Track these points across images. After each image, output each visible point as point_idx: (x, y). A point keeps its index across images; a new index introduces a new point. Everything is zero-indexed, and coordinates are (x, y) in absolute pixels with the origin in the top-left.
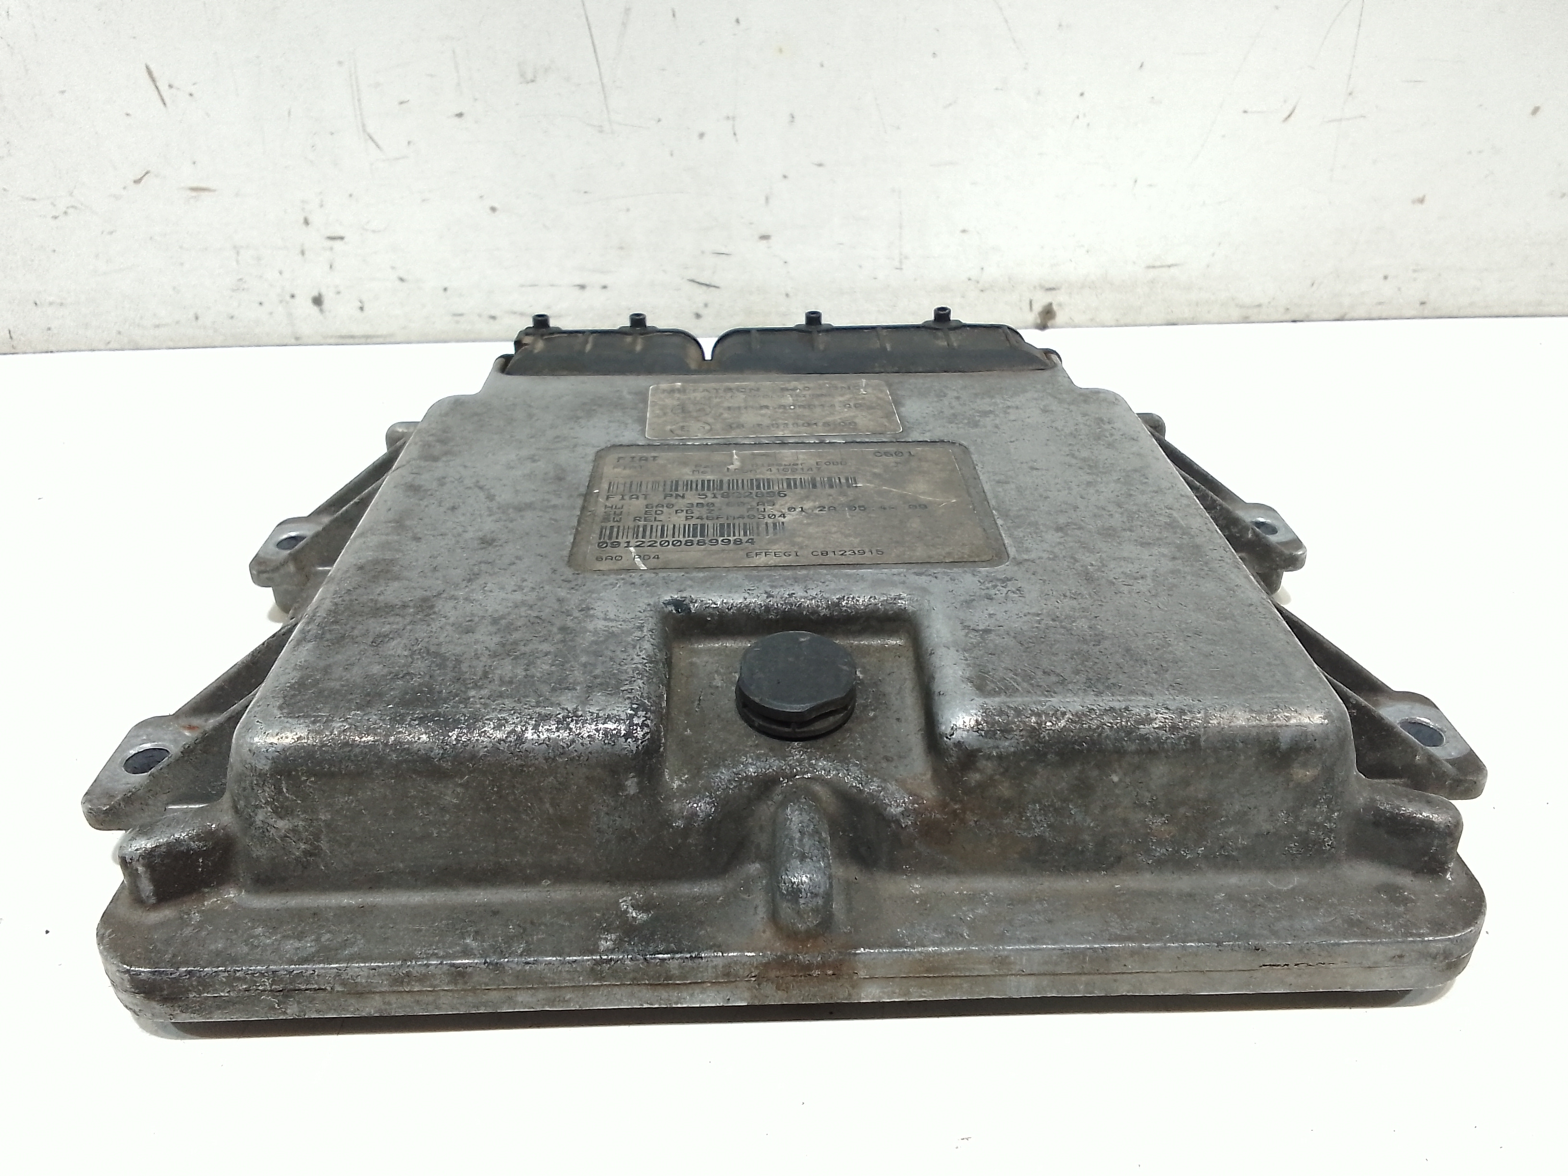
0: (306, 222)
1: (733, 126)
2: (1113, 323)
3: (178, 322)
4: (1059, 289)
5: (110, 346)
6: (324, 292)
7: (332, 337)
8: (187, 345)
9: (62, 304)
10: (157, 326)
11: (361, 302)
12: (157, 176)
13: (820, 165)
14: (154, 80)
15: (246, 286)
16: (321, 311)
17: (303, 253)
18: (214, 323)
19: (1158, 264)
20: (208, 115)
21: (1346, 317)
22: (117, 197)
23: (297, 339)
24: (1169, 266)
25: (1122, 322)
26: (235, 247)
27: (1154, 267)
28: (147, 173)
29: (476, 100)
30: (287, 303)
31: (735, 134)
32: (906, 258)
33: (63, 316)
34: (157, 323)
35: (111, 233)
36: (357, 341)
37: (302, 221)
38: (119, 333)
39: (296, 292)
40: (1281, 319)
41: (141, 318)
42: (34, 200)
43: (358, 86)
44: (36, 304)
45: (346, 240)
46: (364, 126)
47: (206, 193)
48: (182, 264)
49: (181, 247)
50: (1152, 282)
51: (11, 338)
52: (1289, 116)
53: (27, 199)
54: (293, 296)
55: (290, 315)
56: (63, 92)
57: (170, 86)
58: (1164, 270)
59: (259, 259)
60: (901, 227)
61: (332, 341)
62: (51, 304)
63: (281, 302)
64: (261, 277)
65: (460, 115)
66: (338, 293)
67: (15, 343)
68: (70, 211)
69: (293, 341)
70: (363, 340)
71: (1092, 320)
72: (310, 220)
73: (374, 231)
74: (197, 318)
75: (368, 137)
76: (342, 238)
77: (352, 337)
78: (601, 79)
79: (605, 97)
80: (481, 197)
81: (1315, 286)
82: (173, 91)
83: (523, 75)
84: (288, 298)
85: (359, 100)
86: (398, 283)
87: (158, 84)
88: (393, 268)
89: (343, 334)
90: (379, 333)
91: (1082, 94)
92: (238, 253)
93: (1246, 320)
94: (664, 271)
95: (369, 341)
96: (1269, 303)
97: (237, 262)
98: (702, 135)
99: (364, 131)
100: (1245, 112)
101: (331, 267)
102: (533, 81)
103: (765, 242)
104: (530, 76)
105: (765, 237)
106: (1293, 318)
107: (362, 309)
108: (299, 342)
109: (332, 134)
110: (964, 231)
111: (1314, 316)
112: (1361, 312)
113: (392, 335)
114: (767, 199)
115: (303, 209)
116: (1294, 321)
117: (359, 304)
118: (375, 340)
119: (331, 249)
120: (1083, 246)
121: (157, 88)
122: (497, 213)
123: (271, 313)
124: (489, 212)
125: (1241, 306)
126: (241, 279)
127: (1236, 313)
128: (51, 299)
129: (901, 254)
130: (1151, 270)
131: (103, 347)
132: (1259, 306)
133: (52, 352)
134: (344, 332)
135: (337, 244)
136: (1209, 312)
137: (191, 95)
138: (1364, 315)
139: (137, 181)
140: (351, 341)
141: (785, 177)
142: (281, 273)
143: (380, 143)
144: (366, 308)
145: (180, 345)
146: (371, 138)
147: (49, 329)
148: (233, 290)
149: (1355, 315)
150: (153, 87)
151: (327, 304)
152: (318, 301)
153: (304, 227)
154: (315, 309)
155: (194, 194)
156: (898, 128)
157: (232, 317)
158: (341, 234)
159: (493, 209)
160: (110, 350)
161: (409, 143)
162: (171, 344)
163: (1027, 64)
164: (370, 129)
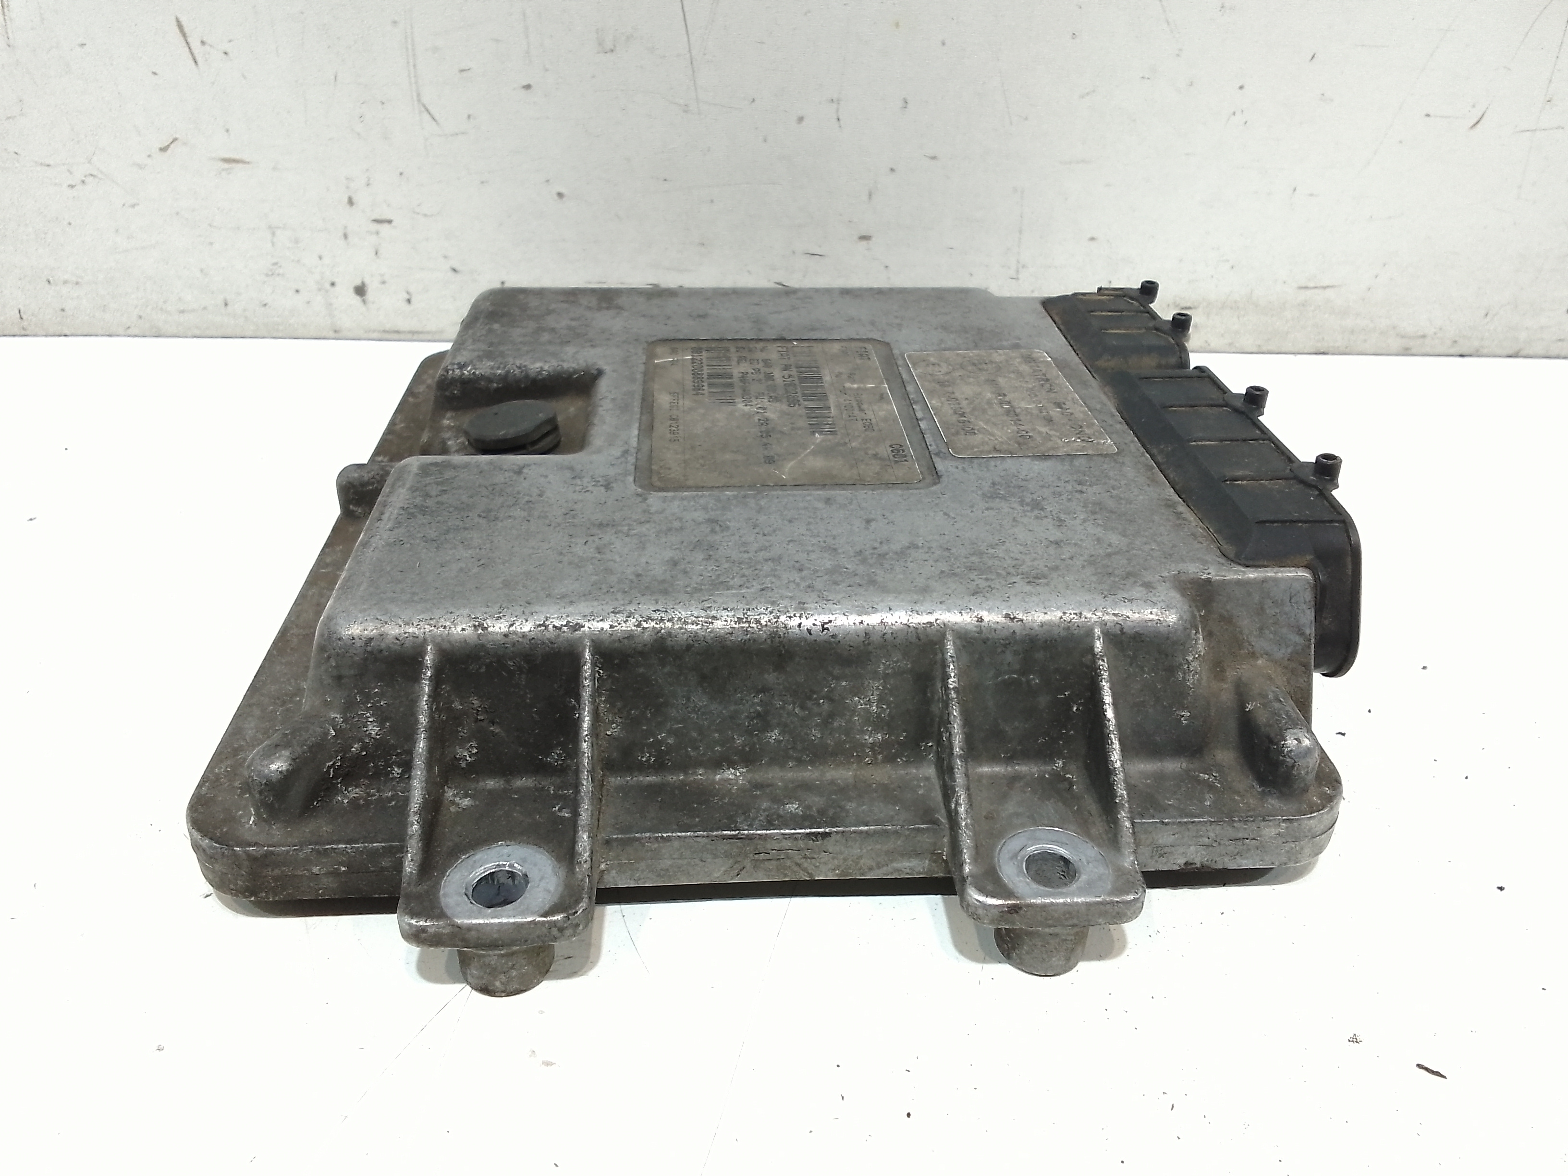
0: (351, 202)
1: (837, 111)
2: (1254, 350)
3: (205, 308)
4: (1195, 308)
5: (129, 332)
6: (367, 281)
7: (374, 331)
8: (214, 333)
9: (77, 283)
10: (183, 312)
11: (408, 293)
12: (185, 144)
13: (934, 158)
14: (184, 35)
15: (281, 271)
16: (364, 302)
17: (346, 236)
18: (245, 310)
19: (1312, 285)
20: (245, 77)
21: (1521, 353)
22: (140, 166)
23: (336, 331)
24: (1324, 288)
25: (1264, 349)
26: (270, 227)
27: (1306, 288)
28: (175, 140)
29: (547, 70)
30: (327, 291)
31: (838, 119)
32: (1024, 266)
33: (78, 297)
34: (182, 309)
35: (133, 206)
36: (402, 336)
37: (346, 200)
38: (140, 317)
39: (336, 280)
40: (1446, 352)
41: (165, 302)
42: (48, 166)
43: (413, 50)
44: (49, 282)
45: (393, 224)
46: (418, 95)
47: (240, 165)
48: (211, 244)
49: (210, 225)
50: (1303, 305)
51: (21, 318)
52: (1478, 122)
53: (41, 164)
54: (333, 284)
55: (329, 305)
56: (82, 45)
57: (203, 43)
58: (1316, 291)
59: (297, 241)
60: (1021, 232)
61: (375, 335)
62: (65, 282)
63: (319, 290)
64: (298, 261)
65: (528, 87)
66: (384, 282)
67: (25, 323)
68: (89, 180)
69: (332, 334)
70: (409, 336)
71: (1230, 344)
72: (355, 200)
73: (426, 215)
74: (226, 305)
75: (423, 109)
76: (390, 222)
77: (398, 332)
78: (690, 51)
79: (694, 72)
80: (548, 181)
81: (1488, 316)
82: (207, 47)
83: (601, 43)
84: (328, 286)
85: (414, 66)
86: (451, 274)
87: (190, 40)
88: (445, 257)
89: (387, 329)
90: (428, 328)
91: (1241, 88)
92: (274, 234)
93: (1407, 352)
94: (749, 272)
95: (415, 337)
96: (1435, 334)
97: (273, 243)
98: (801, 119)
99: (419, 100)
100: (1428, 115)
101: (376, 253)
102: (612, 51)
103: (864, 243)
104: (609, 45)
105: (864, 238)
106: (1460, 352)
107: (409, 301)
108: (336, 335)
109: (383, 103)
110: (1092, 239)
111: (1485, 351)
112: (1538, 349)
113: (441, 332)
114: (870, 195)
115: (348, 187)
116: (1462, 356)
117: (407, 296)
118: (421, 336)
119: (377, 233)
120: (1228, 261)
121: (187, 43)
122: (564, 199)
123: (308, 302)
124: (556, 197)
125: (1403, 337)
126: (276, 264)
127: (1395, 344)
128: (66, 277)
129: (1018, 262)
130: (1303, 291)
131: (121, 332)
132: (1424, 336)
133: (65, 336)
134: (388, 326)
135: (384, 228)
136: (1365, 341)
137: (226, 53)
138: (1541, 352)
139: (163, 150)
140: (396, 336)
141: (892, 170)
142: (320, 258)
143: (437, 116)
144: (413, 300)
145: (208, 333)
146: (427, 110)
147: (63, 310)
148: (267, 275)
149: (1531, 352)
150: (184, 44)
151: (370, 295)
152: (360, 291)
153: (348, 207)
154: (356, 300)
155: (226, 166)
156: (1026, 119)
157: (265, 305)
158: (388, 217)
159: (560, 195)
160: (129, 336)
161: (469, 117)
162: (197, 332)
163: (1180, 50)
164: (425, 100)
